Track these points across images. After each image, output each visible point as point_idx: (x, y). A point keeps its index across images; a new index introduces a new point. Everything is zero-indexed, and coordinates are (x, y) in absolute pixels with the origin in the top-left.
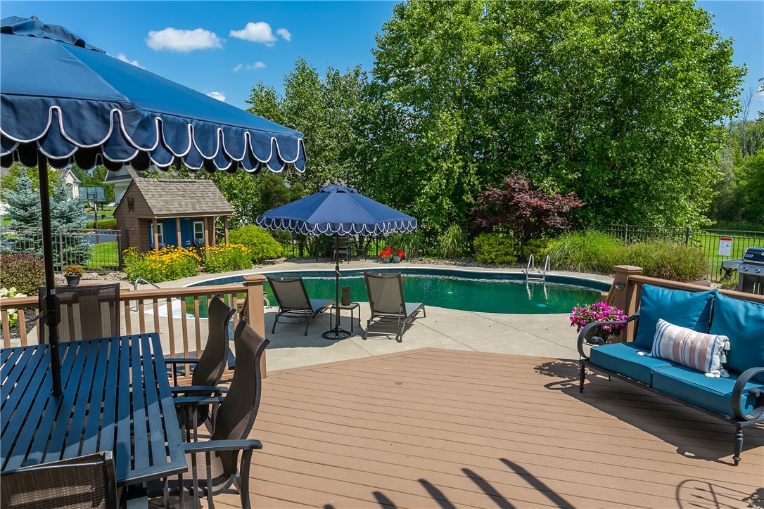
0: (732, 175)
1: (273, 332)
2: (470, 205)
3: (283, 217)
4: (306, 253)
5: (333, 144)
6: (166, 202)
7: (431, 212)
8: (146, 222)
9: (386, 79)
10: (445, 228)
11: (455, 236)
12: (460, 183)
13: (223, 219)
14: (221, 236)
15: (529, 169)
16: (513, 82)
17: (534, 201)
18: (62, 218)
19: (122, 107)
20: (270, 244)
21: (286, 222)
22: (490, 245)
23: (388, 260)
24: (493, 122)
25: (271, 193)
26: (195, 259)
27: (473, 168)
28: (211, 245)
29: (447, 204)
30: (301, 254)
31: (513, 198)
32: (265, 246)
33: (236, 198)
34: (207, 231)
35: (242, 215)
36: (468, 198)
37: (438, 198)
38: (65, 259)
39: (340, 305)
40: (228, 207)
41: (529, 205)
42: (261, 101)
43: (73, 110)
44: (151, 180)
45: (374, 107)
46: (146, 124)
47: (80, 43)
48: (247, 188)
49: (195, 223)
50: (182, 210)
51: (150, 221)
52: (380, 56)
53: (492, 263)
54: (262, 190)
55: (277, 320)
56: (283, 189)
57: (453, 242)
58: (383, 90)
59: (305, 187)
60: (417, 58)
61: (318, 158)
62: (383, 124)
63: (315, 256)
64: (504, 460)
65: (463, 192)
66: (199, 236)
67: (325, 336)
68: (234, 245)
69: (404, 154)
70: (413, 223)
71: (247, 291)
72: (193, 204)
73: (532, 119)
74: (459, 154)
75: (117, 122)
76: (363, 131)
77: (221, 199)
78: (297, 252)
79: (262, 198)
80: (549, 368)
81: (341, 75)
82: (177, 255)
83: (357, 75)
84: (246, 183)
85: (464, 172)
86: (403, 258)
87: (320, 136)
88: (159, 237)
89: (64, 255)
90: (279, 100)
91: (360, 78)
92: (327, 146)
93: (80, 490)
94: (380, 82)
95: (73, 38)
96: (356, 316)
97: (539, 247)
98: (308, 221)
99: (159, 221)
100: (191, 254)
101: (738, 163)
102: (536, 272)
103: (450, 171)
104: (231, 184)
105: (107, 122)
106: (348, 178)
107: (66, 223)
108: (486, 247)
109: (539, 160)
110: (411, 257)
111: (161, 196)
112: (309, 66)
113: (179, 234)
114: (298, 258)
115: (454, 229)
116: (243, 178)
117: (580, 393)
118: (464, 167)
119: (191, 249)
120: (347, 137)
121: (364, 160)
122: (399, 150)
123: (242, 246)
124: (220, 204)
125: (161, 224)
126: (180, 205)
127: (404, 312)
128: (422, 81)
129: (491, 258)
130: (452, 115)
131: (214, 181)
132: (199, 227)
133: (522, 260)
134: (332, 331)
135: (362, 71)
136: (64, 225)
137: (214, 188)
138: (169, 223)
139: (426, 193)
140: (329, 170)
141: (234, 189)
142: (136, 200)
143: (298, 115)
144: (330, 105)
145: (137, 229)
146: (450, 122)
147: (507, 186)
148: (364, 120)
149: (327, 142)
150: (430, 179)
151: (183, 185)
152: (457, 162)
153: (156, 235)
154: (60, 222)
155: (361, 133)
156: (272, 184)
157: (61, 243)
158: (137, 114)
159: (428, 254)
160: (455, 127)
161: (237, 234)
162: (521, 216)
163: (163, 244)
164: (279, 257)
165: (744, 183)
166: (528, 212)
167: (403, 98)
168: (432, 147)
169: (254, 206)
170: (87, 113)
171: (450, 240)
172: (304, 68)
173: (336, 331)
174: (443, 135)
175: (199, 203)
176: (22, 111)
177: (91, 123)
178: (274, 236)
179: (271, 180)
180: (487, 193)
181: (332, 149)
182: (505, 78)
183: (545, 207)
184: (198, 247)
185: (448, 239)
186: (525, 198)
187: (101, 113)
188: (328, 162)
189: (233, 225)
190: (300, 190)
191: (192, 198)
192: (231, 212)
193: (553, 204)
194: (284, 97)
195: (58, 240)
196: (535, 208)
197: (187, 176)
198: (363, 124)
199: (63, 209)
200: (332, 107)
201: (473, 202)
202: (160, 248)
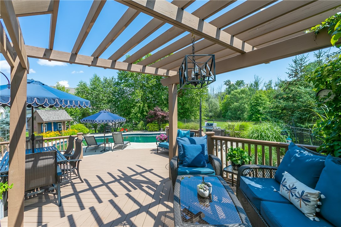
0: (219, 106)
1: (85, 152)
2: (146, 115)
3: (88, 119)
4: (97, 132)
5: (106, 98)
6: (48, 117)
7: (135, 118)
8: (41, 124)
9: (121, 81)
10: (139, 122)
11: (142, 124)
12: (143, 110)
13: (68, 122)
14: (67, 128)
15: (161, 105)
16: (155, 83)
17: (162, 114)
18: (7, 124)
19: (58, 99)
20: (85, 129)
21: (89, 121)
22: (151, 126)
23: (123, 132)
24: (151, 93)
25: (85, 114)
26: (58, 135)
27: (146, 105)
28: (64, 130)
29: (139, 115)
30: (96, 132)
31: (156, 113)
32: (83, 130)
33: (73, 115)
34: (63, 126)
35: (75, 121)
36: (145, 113)
37: (137, 114)
38: (7, 138)
39: (106, 143)
40: (70, 118)
41: (160, 115)
42: (82, 86)
43: (49, 100)
44: (43, 110)
45: (118, 88)
46: (61, 101)
47: (44, 85)
48: (77, 112)
49: (58, 124)
50: (54, 120)
51: (42, 123)
52: (119, 74)
53: (152, 131)
54: (82, 113)
55: (87, 149)
56: (89, 112)
57: (141, 126)
58: (121, 83)
59: (97, 112)
60: (129, 75)
61: (101, 103)
62: (121, 93)
63: (100, 132)
64: (136, 165)
65: (144, 112)
66: (60, 128)
67: (101, 151)
68: (72, 130)
69: (127, 102)
70: (125, 120)
71: (78, 137)
72: (58, 118)
73: (161, 92)
74: (143, 101)
75: (57, 101)
76: (114, 95)
77: (68, 116)
78: (94, 132)
79: (82, 115)
80: (153, 150)
81: (108, 79)
82: (52, 134)
83: (113, 79)
84: (77, 111)
85: (144, 106)
86: (127, 131)
87: (101, 96)
88: (45, 128)
89: (7, 136)
90: (88, 86)
91: (113, 80)
92: (104, 99)
93: (51, 157)
94: (119, 81)
95: (42, 83)
96: (110, 146)
97: (164, 126)
98: (95, 120)
99: (45, 123)
100: (57, 133)
101: (220, 103)
102: (163, 132)
103: (140, 106)
104: (71, 111)
105: (55, 101)
106: (111, 109)
107: (8, 125)
108: (150, 127)
109: (163, 103)
110: (129, 131)
111: (46, 115)
112: (98, 76)
113: (53, 127)
114: (94, 133)
115: (142, 122)
116: (75, 109)
117: (157, 153)
118: (144, 105)
119: (57, 131)
120: (109, 97)
121: (116, 103)
122: (125, 101)
123: (75, 130)
124: (67, 117)
125: (46, 125)
126: (54, 118)
127: (123, 143)
128: (131, 81)
129: (152, 130)
130: (140, 91)
131: (66, 110)
132: (60, 125)
133: (160, 130)
134: (103, 150)
135: (114, 78)
136: (8, 126)
137: (65, 112)
138: (49, 124)
139: (133, 112)
140: (104, 106)
141: (72, 113)
142: (36, 117)
143: (94, 90)
144: (104, 87)
145: (37, 126)
146: (139, 93)
147: (155, 110)
148: (115, 92)
149: (104, 98)
150: (134, 109)
151: (54, 112)
152: (141, 104)
153: (44, 128)
154: (6, 125)
155: (114, 96)
156: (86, 111)
157: (6, 132)
158: (60, 100)
159: (135, 130)
160: (140, 94)
161: (73, 126)
162: (159, 118)
163: (46, 131)
164: (88, 133)
165: (221, 108)
166: (160, 117)
167: (126, 86)
168: (134, 100)
169: (80, 118)
170: (52, 100)
171: (141, 125)
172: (96, 76)
173: (105, 150)
174: (137, 96)
175: (60, 117)
176: (40, 100)
177: (52, 101)
178: (86, 127)
179: (85, 110)
180: (150, 112)
181: (105, 100)
182: (153, 82)
183: (165, 115)
184: (60, 131)
185: (140, 125)
186: (160, 113)
187: (54, 100)
188: (104, 104)
189: (72, 124)
190: (95, 112)
191: (58, 116)
192: (71, 120)
193: (167, 114)
194: (90, 85)
195: (5, 131)
196: (162, 116)
197: (56, 109)
198: (115, 93)
199: (8, 121)
200: (105, 88)
201: (147, 115)
202: (46, 132)
